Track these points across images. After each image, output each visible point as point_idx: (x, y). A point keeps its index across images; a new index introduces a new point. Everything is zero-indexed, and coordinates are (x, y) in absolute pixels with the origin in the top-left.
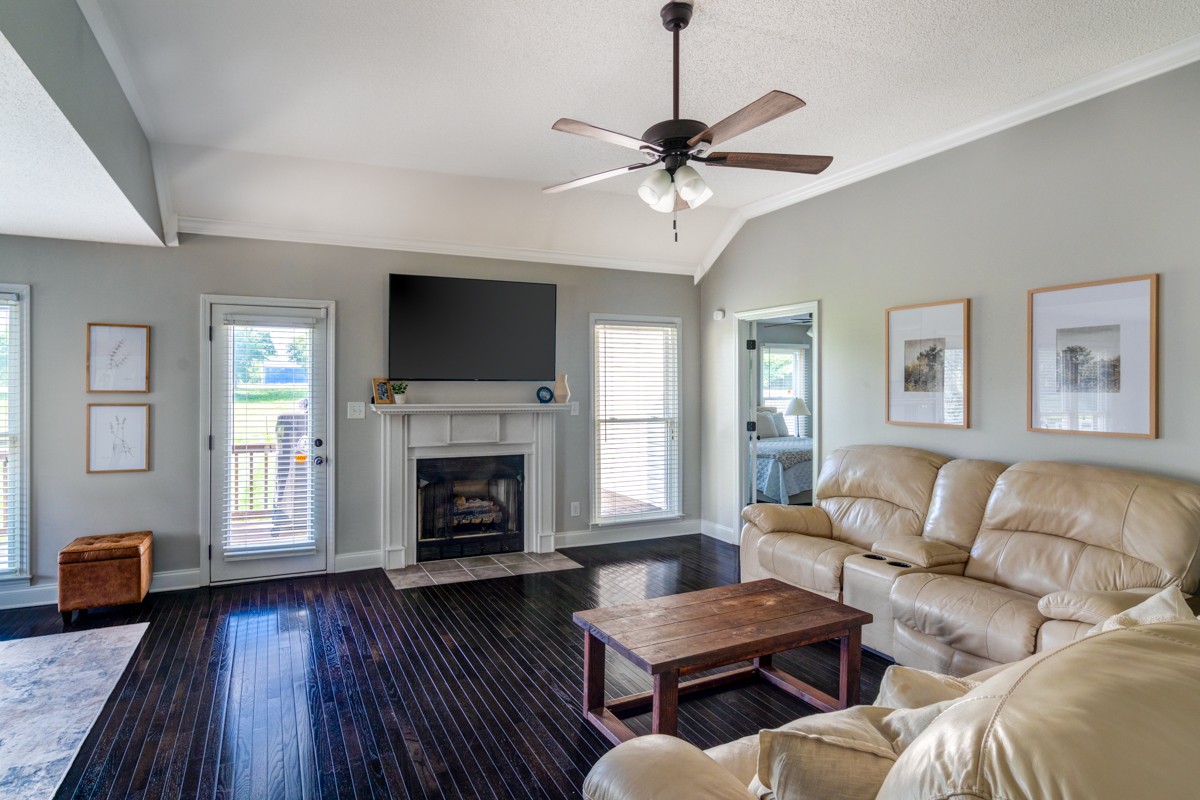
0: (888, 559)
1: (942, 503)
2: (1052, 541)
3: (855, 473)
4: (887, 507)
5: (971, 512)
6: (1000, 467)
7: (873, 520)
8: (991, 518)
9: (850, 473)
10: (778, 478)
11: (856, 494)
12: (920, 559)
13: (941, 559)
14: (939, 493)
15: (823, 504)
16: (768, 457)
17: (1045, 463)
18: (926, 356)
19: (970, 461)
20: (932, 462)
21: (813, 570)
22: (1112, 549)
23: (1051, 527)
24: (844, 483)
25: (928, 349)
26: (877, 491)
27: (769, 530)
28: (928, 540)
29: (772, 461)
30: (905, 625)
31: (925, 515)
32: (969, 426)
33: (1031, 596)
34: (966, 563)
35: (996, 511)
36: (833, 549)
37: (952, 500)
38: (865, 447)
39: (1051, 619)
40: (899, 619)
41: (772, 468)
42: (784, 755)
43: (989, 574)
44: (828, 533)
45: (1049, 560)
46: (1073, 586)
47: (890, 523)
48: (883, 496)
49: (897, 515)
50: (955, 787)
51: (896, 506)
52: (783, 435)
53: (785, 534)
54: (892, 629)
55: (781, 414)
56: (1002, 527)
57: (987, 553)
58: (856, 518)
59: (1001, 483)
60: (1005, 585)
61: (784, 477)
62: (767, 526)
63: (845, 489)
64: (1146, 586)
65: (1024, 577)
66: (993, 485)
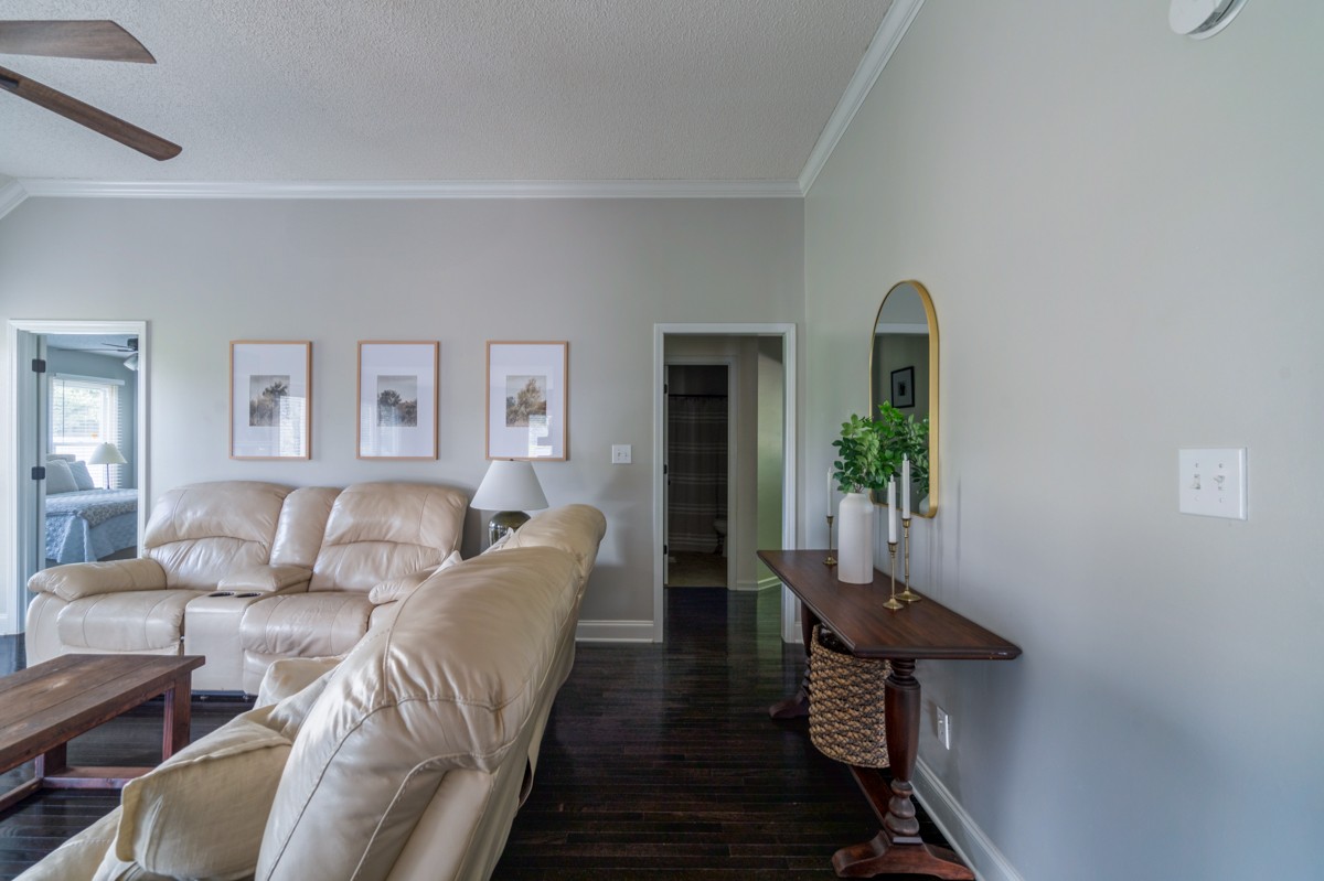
0: (235, 593)
1: (288, 529)
2: (376, 545)
3: (195, 513)
4: (232, 543)
5: (313, 535)
6: (336, 492)
7: (217, 558)
8: (331, 535)
9: (189, 514)
10: (82, 538)
11: (195, 535)
12: (269, 585)
13: (290, 580)
14: (285, 520)
15: (154, 554)
16: (65, 514)
17: (370, 484)
18: (272, 392)
19: (312, 488)
20: (277, 493)
21: (145, 628)
22: (412, 544)
23: (374, 535)
24: (181, 525)
25: (273, 385)
26: (219, 526)
27: (78, 595)
28: (274, 566)
29: (70, 520)
30: (255, 652)
31: (271, 545)
32: (310, 458)
33: (361, 594)
34: (310, 580)
35: (334, 528)
36: (171, 598)
37: (297, 525)
38: (206, 484)
39: (378, 605)
40: (249, 649)
41: (72, 528)
42: (160, 801)
43: (329, 585)
44: (161, 582)
45: (374, 561)
46: (389, 577)
47: (235, 559)
48: (228, 532)
49: (243, 549)
50: (367, 710)
51: (240, 541)
52: (85, 486)
53: (102, 596)
54: (242, 661)
55: (83, 463)
56: (338, 542)
57: (327, 567)
58: (196, 562)
59: (337, 504)
60: (340, 590)
61: (90, 536)
62: (73, 592)
63: (182, 532)
64: (433, 565)
65: (356, 580)
66: (331, 507)
